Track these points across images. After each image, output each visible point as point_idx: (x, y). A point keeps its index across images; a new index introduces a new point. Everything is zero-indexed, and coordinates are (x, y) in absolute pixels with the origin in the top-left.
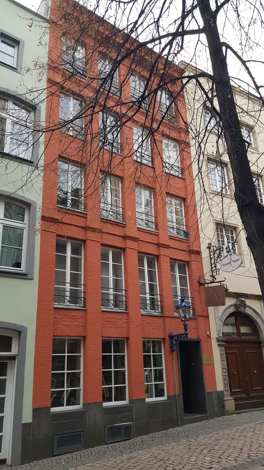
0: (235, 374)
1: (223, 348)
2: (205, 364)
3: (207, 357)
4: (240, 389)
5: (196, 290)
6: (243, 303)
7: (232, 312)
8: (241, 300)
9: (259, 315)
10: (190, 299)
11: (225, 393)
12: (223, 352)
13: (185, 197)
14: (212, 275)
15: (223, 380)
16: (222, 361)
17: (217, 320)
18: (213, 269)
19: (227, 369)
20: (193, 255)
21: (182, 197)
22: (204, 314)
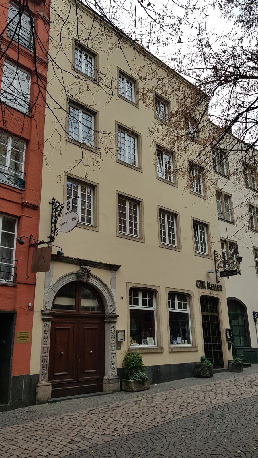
0: (62, 354)
1: (49, 324)
2: (18, 342)
3: (22, 334)
4: (66, 372)
5: (23, 252)
6: (88, 271)
7: (71, 281)
8: (84, 268)
9: (106, 287)
10: (14, 262)
11: (41, 377)
12: (49, 328)
13: (28, 139)
14: (50, 236)
15: (41, 362)
16: (44, 338)
17: (46, 290)
18: (53, 229)
19: (49, 349)
20: (26, 209)
21: (24, 137)
22: (30, 281)
